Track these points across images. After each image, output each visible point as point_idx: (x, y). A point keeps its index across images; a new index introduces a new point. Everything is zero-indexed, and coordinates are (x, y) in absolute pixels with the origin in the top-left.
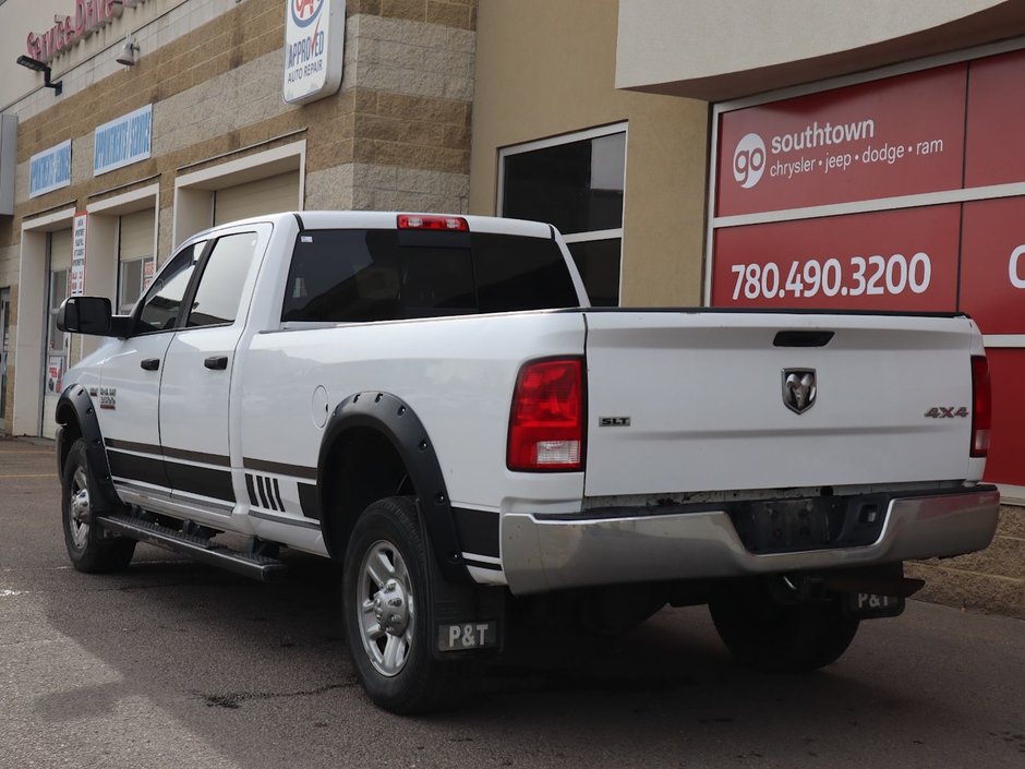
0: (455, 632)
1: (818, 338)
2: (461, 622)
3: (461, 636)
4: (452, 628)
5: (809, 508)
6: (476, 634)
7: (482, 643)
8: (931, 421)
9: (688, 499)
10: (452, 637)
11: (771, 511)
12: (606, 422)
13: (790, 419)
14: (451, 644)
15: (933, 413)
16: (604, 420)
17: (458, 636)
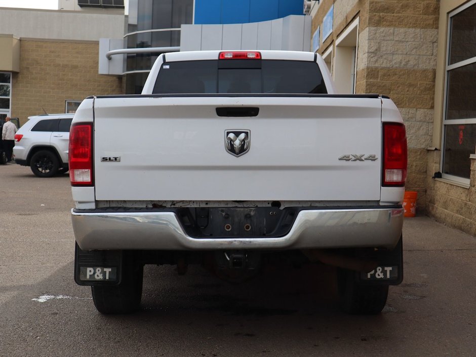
0: (90, 271)
1: (251, 112)
2: (94, 266)
3: (94, 273)
4: (89, 269)
5: (252, 213)
6: (104, 273)
7: (107, 278)
8: (344, 163)
9: (174, 205)
10: (88, 274)
11: (224, 214)
12: (105, 159)
13: (231, 160)
14: (88, 277)
15: (346, 158)
16: (103, 158)
17: (92, 273)
